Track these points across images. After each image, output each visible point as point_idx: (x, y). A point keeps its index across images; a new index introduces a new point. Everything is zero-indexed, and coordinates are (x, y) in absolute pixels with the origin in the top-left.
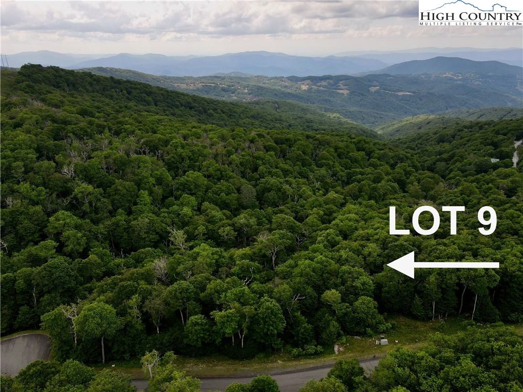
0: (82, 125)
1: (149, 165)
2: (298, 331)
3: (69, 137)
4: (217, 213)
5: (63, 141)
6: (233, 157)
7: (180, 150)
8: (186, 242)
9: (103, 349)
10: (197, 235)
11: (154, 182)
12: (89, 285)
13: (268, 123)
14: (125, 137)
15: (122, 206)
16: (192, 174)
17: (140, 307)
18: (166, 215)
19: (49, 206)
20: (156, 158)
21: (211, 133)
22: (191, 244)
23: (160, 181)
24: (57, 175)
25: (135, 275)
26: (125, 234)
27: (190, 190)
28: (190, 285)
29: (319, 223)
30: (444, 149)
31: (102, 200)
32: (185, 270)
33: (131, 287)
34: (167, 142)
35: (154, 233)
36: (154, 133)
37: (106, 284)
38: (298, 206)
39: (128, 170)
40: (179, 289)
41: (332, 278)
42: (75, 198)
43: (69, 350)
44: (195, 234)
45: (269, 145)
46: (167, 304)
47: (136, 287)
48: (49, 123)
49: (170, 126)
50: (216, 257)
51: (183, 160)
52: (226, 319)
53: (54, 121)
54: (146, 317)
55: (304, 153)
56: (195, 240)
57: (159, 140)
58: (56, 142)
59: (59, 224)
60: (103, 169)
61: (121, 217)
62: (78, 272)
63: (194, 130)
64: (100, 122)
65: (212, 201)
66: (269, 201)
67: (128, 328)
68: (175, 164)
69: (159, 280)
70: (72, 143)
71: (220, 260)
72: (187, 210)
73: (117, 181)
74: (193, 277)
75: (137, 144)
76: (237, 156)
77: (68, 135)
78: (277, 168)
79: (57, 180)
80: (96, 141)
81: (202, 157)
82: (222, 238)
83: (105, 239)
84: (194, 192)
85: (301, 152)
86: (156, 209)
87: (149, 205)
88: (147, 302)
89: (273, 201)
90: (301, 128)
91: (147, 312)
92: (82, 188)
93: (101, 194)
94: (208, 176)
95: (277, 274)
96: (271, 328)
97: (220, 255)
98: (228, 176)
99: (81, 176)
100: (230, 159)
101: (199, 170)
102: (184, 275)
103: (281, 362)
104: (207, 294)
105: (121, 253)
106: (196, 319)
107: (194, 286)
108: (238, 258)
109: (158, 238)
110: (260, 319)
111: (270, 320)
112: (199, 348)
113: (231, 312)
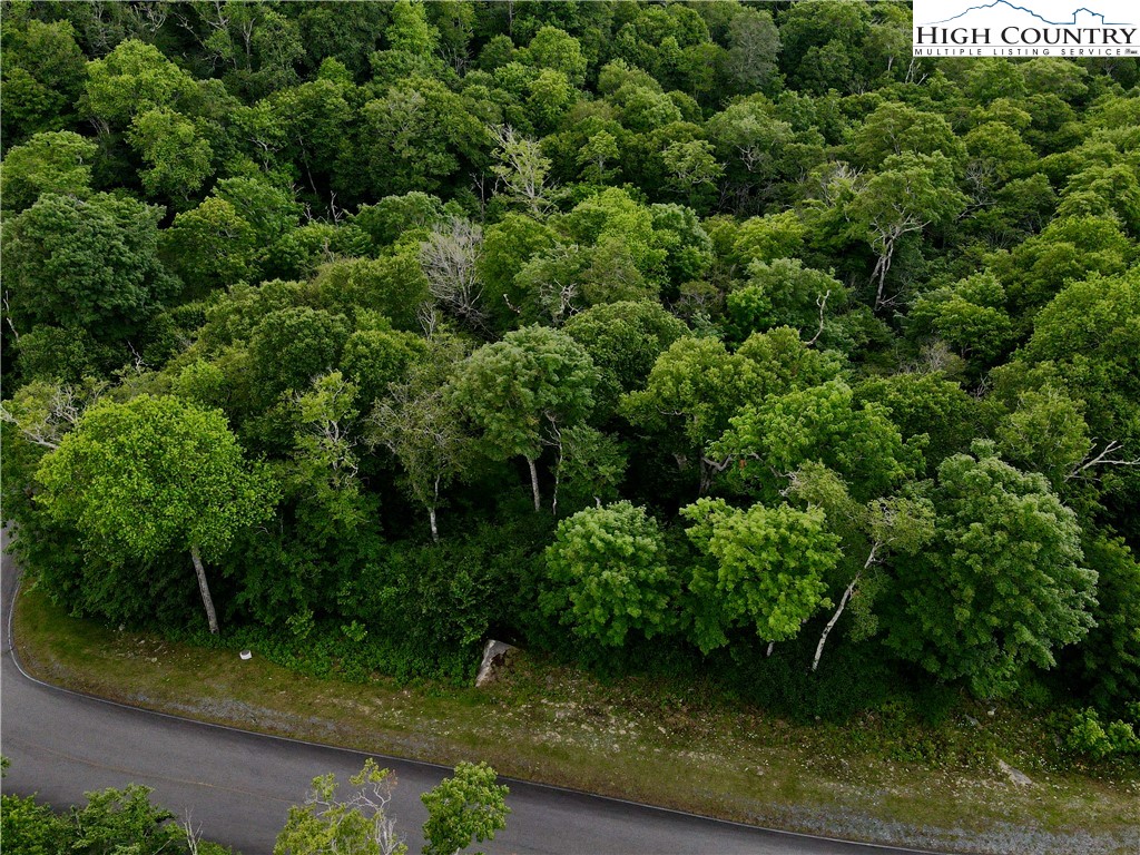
4: (657, 99)
8: (548, 183)
9: (204, 585)
10: (587, 163)
15: (339, 49)
17: (353, 431)
18: (484, 89)
22: (566, 192)
25: (351, 281)
26: (345, 142)
28: (578, 348)
29: (1026, 148)
32: (550, 281)
33: (316, 334)
35: (442, 146)
40: (528, 366)
44: (580, 160)
46: (471, 428)
47: (337, 337)
52: (770, 556)
54: (380, 473)
56: (576, 182)
59: (116, 84)
61: (332, 83)
65: (634, 59)
66: (819, 74)
69: (445, 308)
71: (684, 254)
72: (552, 80)
74: (586, 315)
82: (673, 181)
83: (282, 154)
87: (427, 53)
88: (383, 409)
91: (382, 449)
97: (683, 233)
102: (546, 300)
103: (1025, 780)
104: (659, 401)
105: (329, 207)
106: (607, 527)
107: (593, 355)
108: (756, 251)
109: (455, 166)
110: (956, 576)
111: (1025, 591)
112: (611, 649)
113: (807, 524)
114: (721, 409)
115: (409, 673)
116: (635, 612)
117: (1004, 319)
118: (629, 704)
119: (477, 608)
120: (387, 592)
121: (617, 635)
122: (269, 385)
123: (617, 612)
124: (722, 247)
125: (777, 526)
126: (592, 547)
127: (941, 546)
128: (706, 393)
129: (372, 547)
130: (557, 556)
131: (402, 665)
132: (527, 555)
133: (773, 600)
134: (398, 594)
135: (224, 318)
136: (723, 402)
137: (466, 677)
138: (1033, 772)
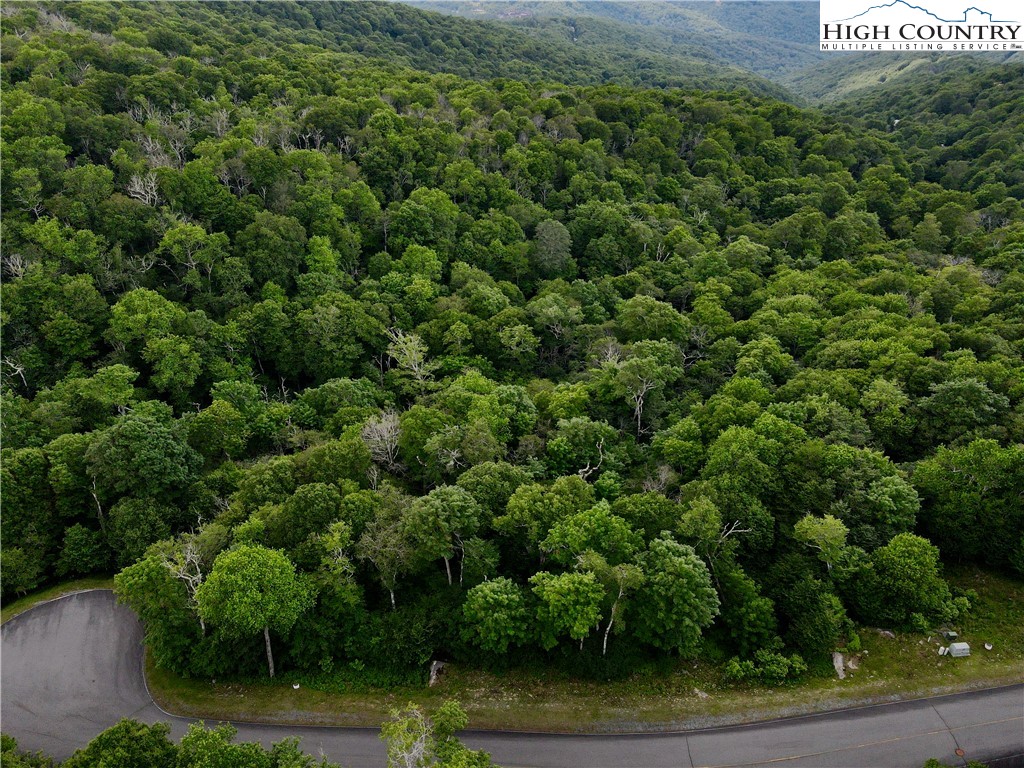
0: (165, 73)
1: (326, 173)
2: (740, 618)
3: (138, 104)
4: (491, 292)
5: (124, 114)
6: (513, 151)
7: (393, 136)
8: (426, 360)
9: (269, 648)
10: (449, 343)
11: (341, 215)
12: (217, 474)
13: (560, 70)
14: (266, 105)
15: (274, 274)
16: (426, 194)
17: (350, 552)
18: (375, 294)
19: (108, 274)
20: (340, 155)
21: (456, 92)
22: (438, 365)
23: (353, 213)
24: (119, 198)
25: (327, 458)
26: (287, 342)
27: (424, 233)
28: (468, 495)
29: (726, 315)
30: (955, 129)
31: (228, 260)
32: (444, 448)
33: (325, 500)
34: (360, 118)
35: (353, 339)
36: (329, 95)
37: (260, 482)
38: (666, 269)
39: (281, 186)
40: (444, 510)
41: (807, 475)
42: (166, 255)
43: (190, 645)
44: (446, 340)
45: (588, 124)
46: (414, 542)
47: (335, 500)
48: (89, 69)
49: (362, 76)
50: (511, 409)
51: (401, 161)
52: (572, 597)
53: (99, 64)
54: (365, 573)
55: (664, 141)
56: (445, 355)
57: (344, 111)
58: (109, 116)
59: (134, 321)
60: (222, 183)
61: (274, 302)
62: (190, 443)
63: (414, 85)
64: (205, 68)
65: (472, 260)
66: (599, 258)
67: (325, 601)
68: (383, 170)
69: (382, 467)
70: (146, 118)
71: (519, 417)
72: (422, 285)
73: (258, 214)
74: (469, 474)
75: (293, 120)
76: (520, 150)
77: (136, 98)
78: (609, 178)
79: (121, 213)
80: (200, 114)
81: (443, 152)
82: (507, 351)
83: (243, 353)
84: (432, 237)
85: (659, 141)
86: (351, 279)
87: (334, 271)
88: (366, 539)
89: (608, 257)
90: (631, 81)
91: (367, 561)
92: (181, 231)
93: (224, 247)
94: (458, 199)
95: (660, 455)
96: (688, 621)
97: (518, 405)
98: (503, 198)
99: (174, 203)
100: (506, 158)
101: (439, 183)
102: (443, 460)
103: (705, 695)
104: (513, 521)
105: (281, 388)
106: (493, 591)
107: (475, 497)
108: (562, 412)
109: (362, 351)
110: (656, 597)
111: (685, 601)
112: (501, 656)
113: (586, 581)
114: (544, 523)
115: (391, 684)
116: (511, 633)
117: (699, 447)
118: (512, 685)
119: (426, 643)
120: (375, 640)
121: (503, 648)
122: (299, 530)
123: (502, 634)
124: (541, 406)
125: (573, 583)
126: (488, 602)
127: (649, 584)
128: (537, 516)
129: (362, 616)
130: (470, 608)
131: (386, 680)
132: (450, 610)
133: (576, 619)
134: (380, 641)
135: (252, 487)
136: (546, 521)
137: (423, 683)
138: (709, 691)
